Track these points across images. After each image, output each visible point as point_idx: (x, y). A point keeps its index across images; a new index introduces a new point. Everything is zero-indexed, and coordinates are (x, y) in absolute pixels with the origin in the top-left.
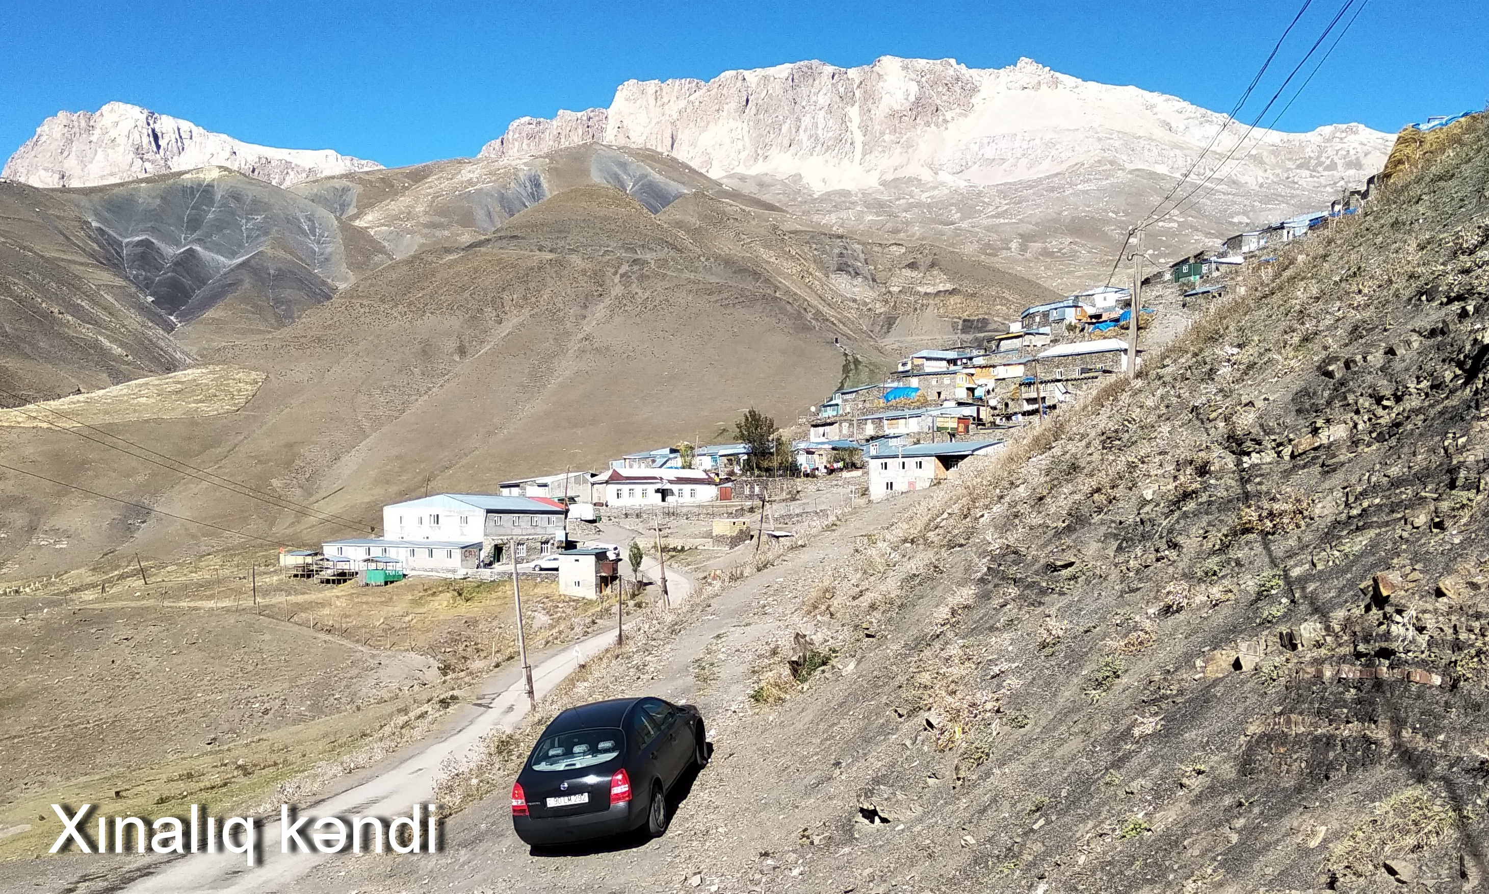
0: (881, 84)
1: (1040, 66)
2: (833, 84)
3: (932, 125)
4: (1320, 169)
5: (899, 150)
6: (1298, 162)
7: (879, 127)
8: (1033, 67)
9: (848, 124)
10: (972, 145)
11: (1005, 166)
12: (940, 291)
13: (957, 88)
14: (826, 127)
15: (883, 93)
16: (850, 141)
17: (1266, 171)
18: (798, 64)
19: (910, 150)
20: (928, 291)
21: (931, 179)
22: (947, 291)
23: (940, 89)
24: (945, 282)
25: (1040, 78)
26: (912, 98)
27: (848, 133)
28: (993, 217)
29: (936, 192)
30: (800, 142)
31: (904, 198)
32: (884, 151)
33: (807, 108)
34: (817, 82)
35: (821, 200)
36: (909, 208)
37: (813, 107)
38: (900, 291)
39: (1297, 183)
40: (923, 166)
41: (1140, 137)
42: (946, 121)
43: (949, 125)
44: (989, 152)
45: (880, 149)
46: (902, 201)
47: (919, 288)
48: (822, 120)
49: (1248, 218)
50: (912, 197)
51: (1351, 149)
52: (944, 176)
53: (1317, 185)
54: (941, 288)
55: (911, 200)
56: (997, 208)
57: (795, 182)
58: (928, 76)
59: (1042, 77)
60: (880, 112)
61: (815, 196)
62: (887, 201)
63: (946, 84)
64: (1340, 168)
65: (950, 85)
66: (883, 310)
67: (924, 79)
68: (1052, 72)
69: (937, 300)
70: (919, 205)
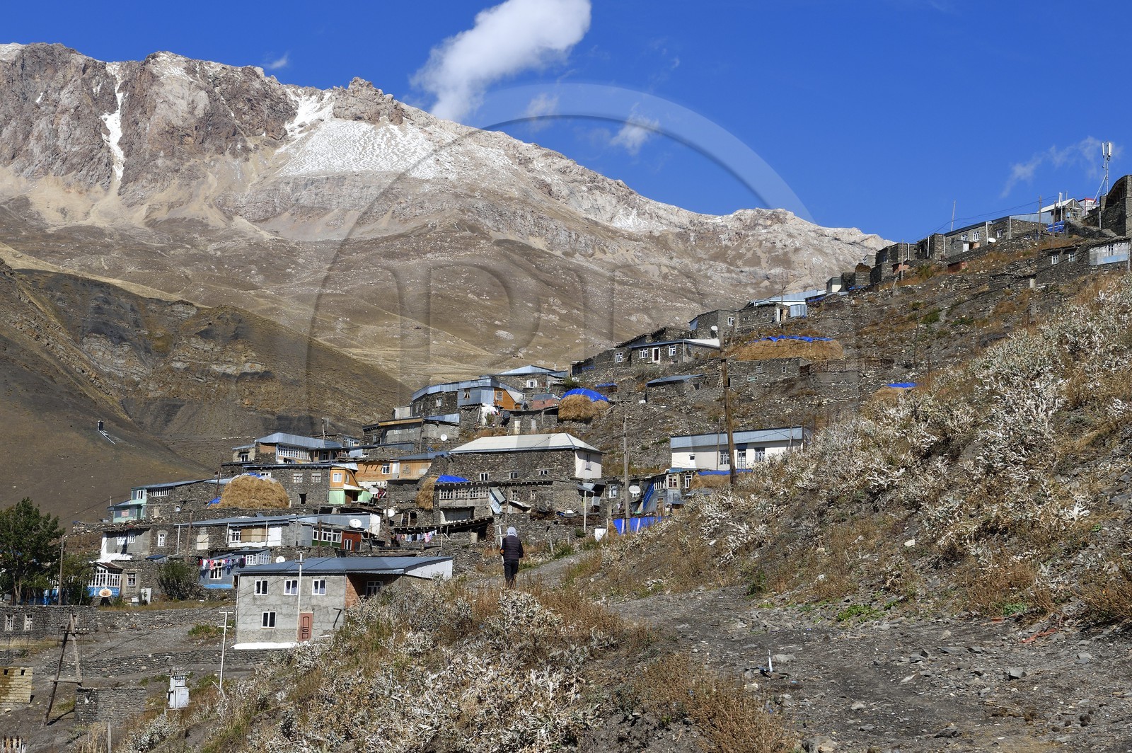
0: (155, 88)
1: (380, 91)
2: (83, 80)
3: (227, 152)
4: (740, 263)
5: (176, 181)
6: (712, 252)
7: (150, 147)
8: (369, 92)
9: (104, 137)
10: (282, 186)
11: (327, 218)
12: (246, 374)
13: (265, 106)
14: (70, 139)
15: (159, 101)
16: (105, 161)
17: (671, 258)
18: (32, 46)
19: (194, 183)
20: (229, 371)
21: (222, 225)
22: (256, 373)
23: (240, 105)
24: (253, 361)
25: (379, 107)
26: (200, 112)
27: (103, 150)
28: (309, 284)
29: (229, 244)
30: (29, 154)
31: (182, 247)
32: (155, 180)
33: (43, 108)
34: (60, 74)
35: (58, 237)
36: (189, 261)
37: (51, 108)
38: (186, 369)
39: (710, 278)
40: (211, 206)
41: (511, 199)
42: (246, 149)
43: (252, 155)
44: (306, 197)
45: (149, 176)
46: (180, 251)
47: (214, 367)
48: (65, 128)
49: (650, 317)
50: (194, 246)
51: (777, 241)
52: (241, 222)
53: (734, 282)
54: (247, 368)
55: (193, 251)
56: (316, 272)
57: (18, 208)
58: (224, 86)
59: (383, 106)
60: (150, 127)
61: (50, 231)
62: (157, 248)
63: (250, 100)
64: (764, 264)
65: (254, 102)
66: (159, 393)
67: (217, 90)
68: (395, 102)
69: (241, 385)
70: (205, 257)
